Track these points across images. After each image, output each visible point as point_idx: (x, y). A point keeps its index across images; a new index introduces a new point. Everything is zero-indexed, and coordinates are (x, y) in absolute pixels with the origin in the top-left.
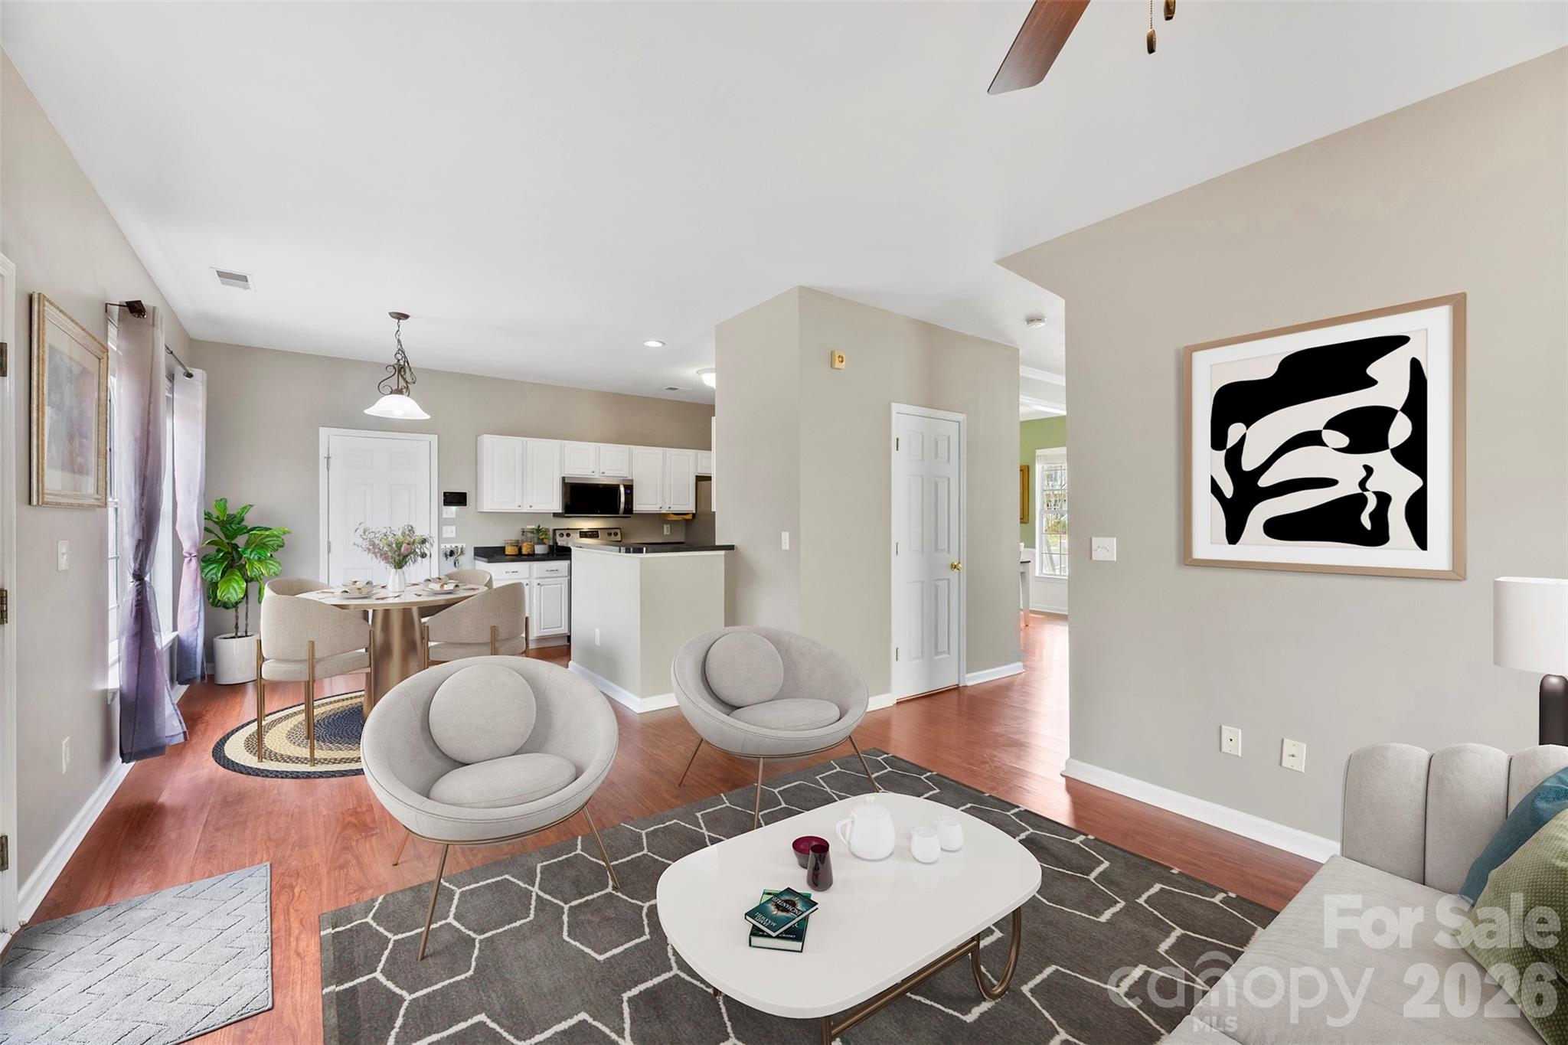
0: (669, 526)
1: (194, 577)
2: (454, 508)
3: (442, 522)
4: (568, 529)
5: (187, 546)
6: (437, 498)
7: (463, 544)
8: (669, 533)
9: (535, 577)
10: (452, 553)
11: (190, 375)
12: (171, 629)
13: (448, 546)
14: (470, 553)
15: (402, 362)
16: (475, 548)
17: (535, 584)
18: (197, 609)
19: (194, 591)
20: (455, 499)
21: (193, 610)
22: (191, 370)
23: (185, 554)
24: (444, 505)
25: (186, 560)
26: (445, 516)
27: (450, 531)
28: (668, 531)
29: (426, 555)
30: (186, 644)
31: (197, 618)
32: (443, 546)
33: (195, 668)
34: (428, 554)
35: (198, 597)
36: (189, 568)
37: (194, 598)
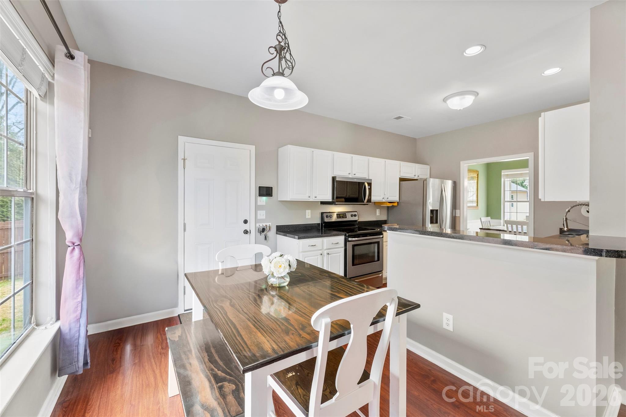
0: (379, 210)
1: (77, 266)
2: (264, 198)
3: (258, 208)
4: (330, 212)
5: (70, 236)
6: (254, 191)
7: (270, 224)
8: (379, 215)
9: (325, 248)
10: (263, 230)
11: (72, 57)
12: (54, 319)
13: (261, 225)
14: (274, 229)
15: (282, 44)
16: (277, 226)
17: (325, 254)
18: (79, 299)
19: (77, 281)
20: (266, 192)
21: (75, 301)
22: (75, 52)
23: (68, 244)
24: (259, 196)
25: (70, 249)
26: (259, 203)
27: (262, 214)
28: (379, 213)
29: (248, 232)
30: (68, 337)
31: (79, 308)
32: (258, 225)
33: (78, 361)
34: (249, 231)
35: (81, 287)
36: (71, 257)
37: (77, 288)
